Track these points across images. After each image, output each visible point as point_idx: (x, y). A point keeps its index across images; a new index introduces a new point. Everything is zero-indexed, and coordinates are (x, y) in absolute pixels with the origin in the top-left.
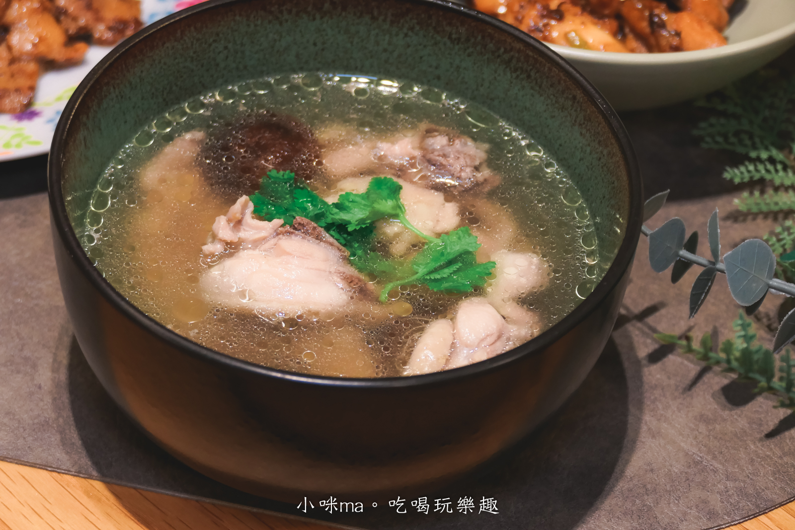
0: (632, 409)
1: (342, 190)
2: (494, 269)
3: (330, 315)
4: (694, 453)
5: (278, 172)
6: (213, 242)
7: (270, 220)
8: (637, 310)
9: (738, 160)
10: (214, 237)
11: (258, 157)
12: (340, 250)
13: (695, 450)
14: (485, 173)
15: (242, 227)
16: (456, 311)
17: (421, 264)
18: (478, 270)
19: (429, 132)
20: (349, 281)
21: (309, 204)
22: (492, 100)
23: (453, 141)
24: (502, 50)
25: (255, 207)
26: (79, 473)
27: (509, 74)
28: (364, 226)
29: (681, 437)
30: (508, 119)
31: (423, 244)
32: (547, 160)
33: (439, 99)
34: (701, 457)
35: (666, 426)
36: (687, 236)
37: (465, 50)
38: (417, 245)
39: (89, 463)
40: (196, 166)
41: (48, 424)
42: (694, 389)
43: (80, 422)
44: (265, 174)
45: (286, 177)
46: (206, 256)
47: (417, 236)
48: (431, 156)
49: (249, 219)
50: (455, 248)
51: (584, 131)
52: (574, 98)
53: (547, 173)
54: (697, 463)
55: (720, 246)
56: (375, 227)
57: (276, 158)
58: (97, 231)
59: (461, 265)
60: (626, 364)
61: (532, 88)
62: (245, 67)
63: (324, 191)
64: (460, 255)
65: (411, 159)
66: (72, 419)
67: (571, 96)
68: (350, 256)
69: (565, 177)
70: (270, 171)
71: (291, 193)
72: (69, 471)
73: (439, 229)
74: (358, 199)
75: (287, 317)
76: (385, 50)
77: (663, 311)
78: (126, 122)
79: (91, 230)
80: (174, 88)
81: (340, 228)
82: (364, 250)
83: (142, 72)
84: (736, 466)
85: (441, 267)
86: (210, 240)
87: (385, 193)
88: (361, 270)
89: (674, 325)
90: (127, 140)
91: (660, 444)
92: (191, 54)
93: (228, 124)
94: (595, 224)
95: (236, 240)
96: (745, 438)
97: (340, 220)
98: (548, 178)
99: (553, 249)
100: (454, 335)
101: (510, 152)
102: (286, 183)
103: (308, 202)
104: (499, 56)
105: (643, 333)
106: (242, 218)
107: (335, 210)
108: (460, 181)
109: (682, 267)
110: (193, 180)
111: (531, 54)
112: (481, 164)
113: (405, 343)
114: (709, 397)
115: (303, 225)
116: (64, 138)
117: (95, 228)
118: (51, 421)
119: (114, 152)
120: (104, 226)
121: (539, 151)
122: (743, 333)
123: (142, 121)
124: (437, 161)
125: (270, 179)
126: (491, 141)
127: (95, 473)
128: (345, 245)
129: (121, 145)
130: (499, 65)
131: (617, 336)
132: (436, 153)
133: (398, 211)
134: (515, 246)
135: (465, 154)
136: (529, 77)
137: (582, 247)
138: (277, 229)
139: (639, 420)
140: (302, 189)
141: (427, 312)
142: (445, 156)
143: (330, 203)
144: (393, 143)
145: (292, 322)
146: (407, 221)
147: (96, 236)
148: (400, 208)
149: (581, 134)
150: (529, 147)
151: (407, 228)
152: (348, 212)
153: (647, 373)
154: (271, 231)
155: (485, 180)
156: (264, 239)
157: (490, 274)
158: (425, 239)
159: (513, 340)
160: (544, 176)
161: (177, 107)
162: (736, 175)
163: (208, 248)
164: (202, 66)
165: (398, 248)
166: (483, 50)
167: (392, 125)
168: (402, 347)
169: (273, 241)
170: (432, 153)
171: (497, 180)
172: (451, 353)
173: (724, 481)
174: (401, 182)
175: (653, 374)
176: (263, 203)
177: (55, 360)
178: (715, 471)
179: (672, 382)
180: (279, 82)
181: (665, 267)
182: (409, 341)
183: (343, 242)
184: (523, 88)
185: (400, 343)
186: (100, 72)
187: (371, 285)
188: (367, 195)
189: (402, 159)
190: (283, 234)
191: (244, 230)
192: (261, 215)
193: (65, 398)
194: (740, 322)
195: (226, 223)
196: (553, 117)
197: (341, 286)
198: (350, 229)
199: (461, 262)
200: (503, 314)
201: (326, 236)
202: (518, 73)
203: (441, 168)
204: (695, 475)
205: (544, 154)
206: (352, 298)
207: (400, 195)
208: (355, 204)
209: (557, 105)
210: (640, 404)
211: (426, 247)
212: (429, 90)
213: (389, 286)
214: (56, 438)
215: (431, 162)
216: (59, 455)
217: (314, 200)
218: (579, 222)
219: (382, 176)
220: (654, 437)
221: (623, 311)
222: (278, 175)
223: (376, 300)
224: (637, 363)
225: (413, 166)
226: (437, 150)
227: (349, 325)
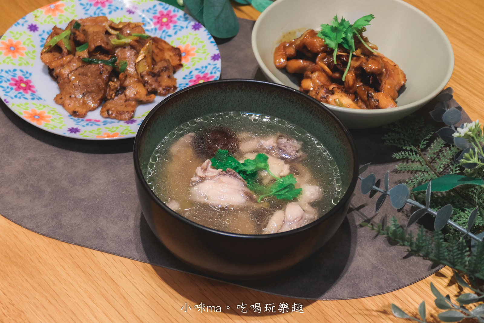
0: (352, 245)
1: (245, 158)
2: (301, 191)
3: (238, 206)
4: (375, 263)
5: (222, 150)
6: (196, 176)
7: (217, 169)
8: (357, 206)
9: (398, 150)
10: (196, 174)
11: (215, 144)
12: (243, 181)
13: (376, 262)
14: (301, 153)
15: (207, 171)
16: (286, 208)
17: (274, 188)
18: (295, 191)
19: (280, 137)
20: (246, 194)
21: (233, 163)
22: (305, 125)
23: (289, 141)
24: (309, 107)
25: (212, 163)
26: (142, 261)
27: (311, 116)
28: (253, 172)
29: (370, 257)
30: (310, 133)
31: (275, 180)
32: (324, 149)
33: (284, 124)
34: (378, 265)
35: (365, 252)
36: (376, 182)
37: (295, 106)
38: (273, 180)
39: (146, 257)
40: (191, 146)
41: (131, 241)
42: (376, 238)
43: (144, 241)
44: (217, 150)
45: (225, 152)
46: (193, 182)
47: (273, 177)
48: (280, 146)
49: (209, 168)
50: (287, 183)
51: (338, 140)
52: (335, 127)
53: (324, 154)
54: (376, 267)
55: (388, 185)
56: (257, 173)
57: (222, 144)
58: (152, 171)
59: (289, 189)
60: (351, 227)
61: (320, 122)
62: (212, 109)
63: (239, 158)
64: (289, 185)
65: (273, 147)
66: (141, 239)
67: (334, 126)
68: (247, 184)
69: (331, 156)
70: (219, 149)
71: (226, 158)
72: (138, 260)
73: (282, 174)
74: (251, 162)
75: (222, 207)
76: (265, 105)
77: (366, 207)
78: (165, 129)
79: (150, 170)
80: (184, 116)
81: (244, 173)
82: (252, 182)
83: (172, 110)
84: (391, 269)
85: (282, 190)
86: (195, 175)
87: (262, 160)
88: (251, 190)
89: (370, 212)
90: (165, 135)
91: (362, 259)
92: (191, 103)
93: (205, 130)
94: (341, 175)
95: (204, 176)
96: (395, 258)
97: (244, 169)
98: (324, 156)
99: (324, 183)
100: (284, 217)
101: (309, 145)
102: (225, 154)
103: (232, 162)
104: (308, 109)
105: (358, 215)
106: (207, 168)
107: (242, 166)
108: (291, 156)
109: (374, 192)
110: (190, 152)
111: (320, 109)
112: (299, 150)
113: (265, 219)
114: (382, 241)
115: (230, 172)
116: (140, 135)
117: (151, 169)
118: (132, 240)
119: (161, 140)
120: (155, 169)
121: (321, 146)
122: (394, 223)
123: (172, 128)
124: (282, 148)
125: (219, 152)
126: (303, 141)
127: (148, 261)
128: (245, 180)
129: (163, 137)
130: (308, 112)
131: (348, 216)
132: (282, 145)
133: (266, 167)
134: (310, 182)
135: (293, 146)
136: (319, 117)
137: (335, 184)
138: (220, 173)
139: (355, 249)
140: (231, 157)
141: (275, 207)
142: (285, 146)
143: (241, 163)
144: (266, 141)
145: (223, 209)
146: (269, 171)
147: (152, 172)
148: (267, 166)
149: (337, 140)
150: (318, 144)
151: (269, 174)
152: (247, 167)
153: (359, 231)
154: (218, 173)
155: (300, 156)
156: (215, 176)
157: (300, 193)
158: (276, 178)
159: (307, 220)
160: (323, 156)
161: (185, 123)
162: (397, 155)
163: (193, 179)
164: (195, 108)
165: (266, 181)
166: (302, 106)
167: (266, 134)
168: (264, 221)
169: (218, 177)
170: (281, 145)
171: (305, 156)
172: (283, 224)
173: (386, 275)
174: (268, 156)
175: (361, 232)
176: (215, 162)
177: (135, 216)
178: (383, 271)
179: (368, 235)
180: (225, 115)
181: (367, 192)
182: (267, 218)
183: (245, 178)
184: (316, 121)
185: (264, 219)
186: (156, 110)
187: (255, 196)
188: (255, 161)
189: (269, 147)
190: (222, 175)
191: (207, 172)
192: (215, 167)
193: (139, 231)
194: (393, 219)
195: (201, 170)
196: (327, 133)
197: (243, 196)
198: (248, 173)
199: (289, 188)
200: (304, 209)
201: (239, 176)
202: (315, 116)
203: (284, 151)
204: (375, 272)
205: (323, 147)
206: (247, 200)
207: (267, 161)
208: (250, 164)
209: (329, 129)
210: (356, 243)
211: (276, 182)
212: (281, 120)
213: (262, 196)
214: (133, 246)
215: (280, 149)
216: (135, 254)
217: (235, 162)
218: (335, 174)
219: (261, 153)
220: (360, 256)
221: (351, 207)
222: (222, 151)
223: (256, 202)
224: (356, 227)
225: (273, 149)
226: (282, 144)
227: (245, 211)
